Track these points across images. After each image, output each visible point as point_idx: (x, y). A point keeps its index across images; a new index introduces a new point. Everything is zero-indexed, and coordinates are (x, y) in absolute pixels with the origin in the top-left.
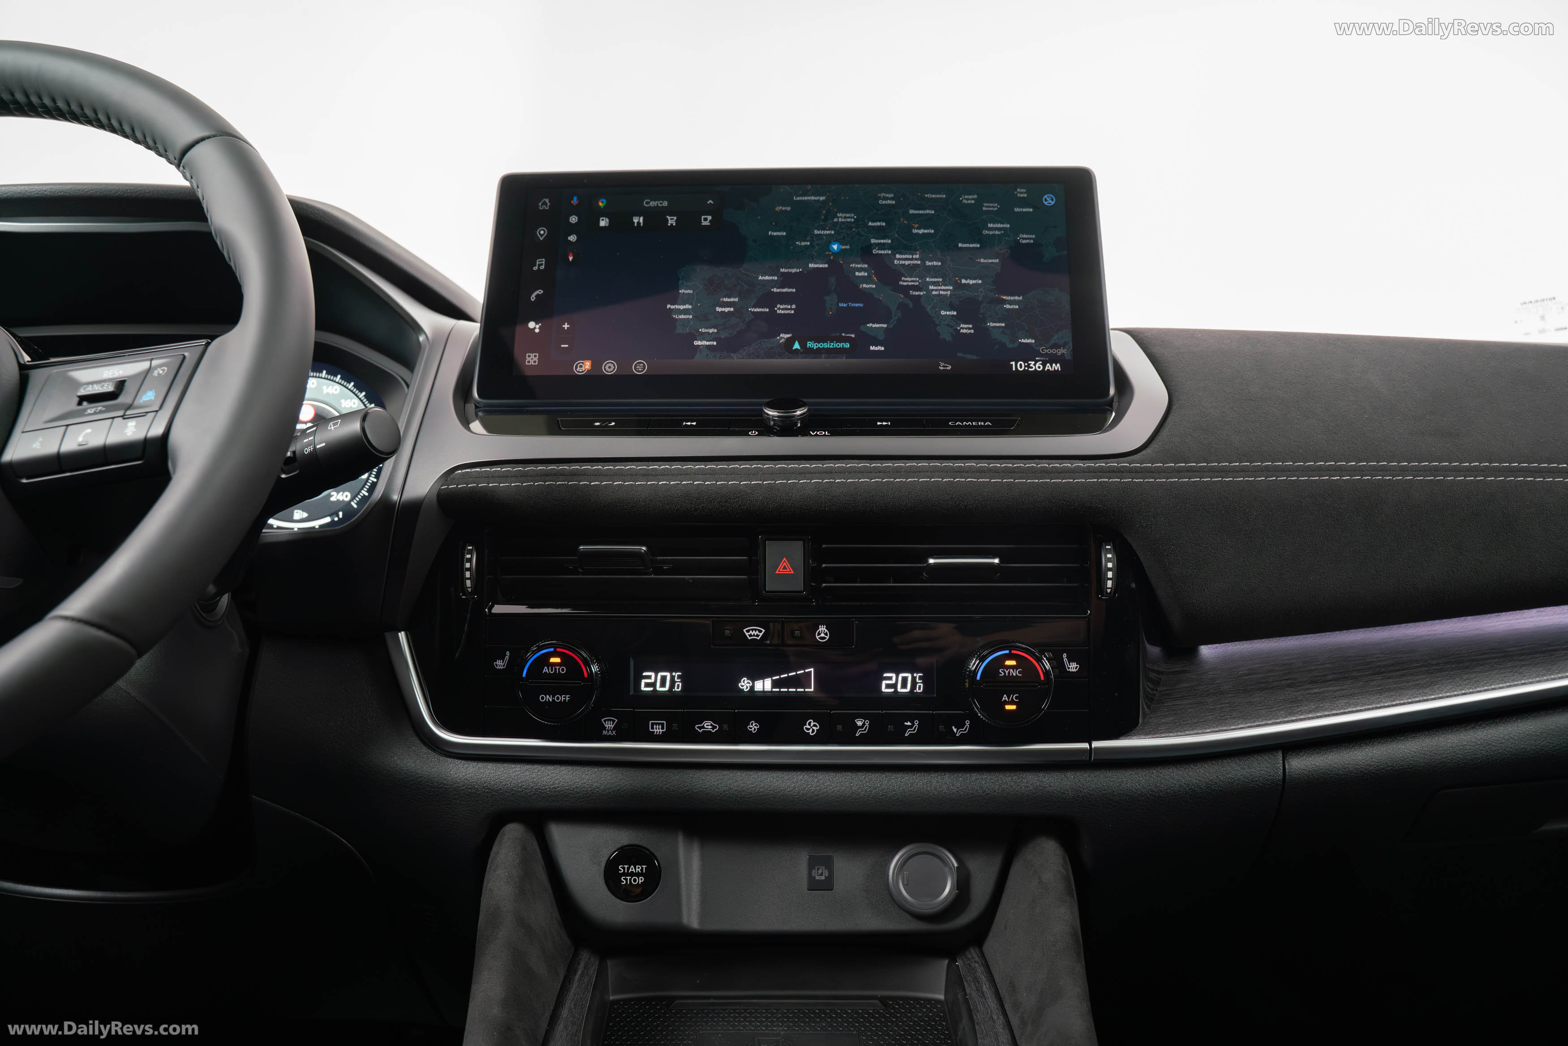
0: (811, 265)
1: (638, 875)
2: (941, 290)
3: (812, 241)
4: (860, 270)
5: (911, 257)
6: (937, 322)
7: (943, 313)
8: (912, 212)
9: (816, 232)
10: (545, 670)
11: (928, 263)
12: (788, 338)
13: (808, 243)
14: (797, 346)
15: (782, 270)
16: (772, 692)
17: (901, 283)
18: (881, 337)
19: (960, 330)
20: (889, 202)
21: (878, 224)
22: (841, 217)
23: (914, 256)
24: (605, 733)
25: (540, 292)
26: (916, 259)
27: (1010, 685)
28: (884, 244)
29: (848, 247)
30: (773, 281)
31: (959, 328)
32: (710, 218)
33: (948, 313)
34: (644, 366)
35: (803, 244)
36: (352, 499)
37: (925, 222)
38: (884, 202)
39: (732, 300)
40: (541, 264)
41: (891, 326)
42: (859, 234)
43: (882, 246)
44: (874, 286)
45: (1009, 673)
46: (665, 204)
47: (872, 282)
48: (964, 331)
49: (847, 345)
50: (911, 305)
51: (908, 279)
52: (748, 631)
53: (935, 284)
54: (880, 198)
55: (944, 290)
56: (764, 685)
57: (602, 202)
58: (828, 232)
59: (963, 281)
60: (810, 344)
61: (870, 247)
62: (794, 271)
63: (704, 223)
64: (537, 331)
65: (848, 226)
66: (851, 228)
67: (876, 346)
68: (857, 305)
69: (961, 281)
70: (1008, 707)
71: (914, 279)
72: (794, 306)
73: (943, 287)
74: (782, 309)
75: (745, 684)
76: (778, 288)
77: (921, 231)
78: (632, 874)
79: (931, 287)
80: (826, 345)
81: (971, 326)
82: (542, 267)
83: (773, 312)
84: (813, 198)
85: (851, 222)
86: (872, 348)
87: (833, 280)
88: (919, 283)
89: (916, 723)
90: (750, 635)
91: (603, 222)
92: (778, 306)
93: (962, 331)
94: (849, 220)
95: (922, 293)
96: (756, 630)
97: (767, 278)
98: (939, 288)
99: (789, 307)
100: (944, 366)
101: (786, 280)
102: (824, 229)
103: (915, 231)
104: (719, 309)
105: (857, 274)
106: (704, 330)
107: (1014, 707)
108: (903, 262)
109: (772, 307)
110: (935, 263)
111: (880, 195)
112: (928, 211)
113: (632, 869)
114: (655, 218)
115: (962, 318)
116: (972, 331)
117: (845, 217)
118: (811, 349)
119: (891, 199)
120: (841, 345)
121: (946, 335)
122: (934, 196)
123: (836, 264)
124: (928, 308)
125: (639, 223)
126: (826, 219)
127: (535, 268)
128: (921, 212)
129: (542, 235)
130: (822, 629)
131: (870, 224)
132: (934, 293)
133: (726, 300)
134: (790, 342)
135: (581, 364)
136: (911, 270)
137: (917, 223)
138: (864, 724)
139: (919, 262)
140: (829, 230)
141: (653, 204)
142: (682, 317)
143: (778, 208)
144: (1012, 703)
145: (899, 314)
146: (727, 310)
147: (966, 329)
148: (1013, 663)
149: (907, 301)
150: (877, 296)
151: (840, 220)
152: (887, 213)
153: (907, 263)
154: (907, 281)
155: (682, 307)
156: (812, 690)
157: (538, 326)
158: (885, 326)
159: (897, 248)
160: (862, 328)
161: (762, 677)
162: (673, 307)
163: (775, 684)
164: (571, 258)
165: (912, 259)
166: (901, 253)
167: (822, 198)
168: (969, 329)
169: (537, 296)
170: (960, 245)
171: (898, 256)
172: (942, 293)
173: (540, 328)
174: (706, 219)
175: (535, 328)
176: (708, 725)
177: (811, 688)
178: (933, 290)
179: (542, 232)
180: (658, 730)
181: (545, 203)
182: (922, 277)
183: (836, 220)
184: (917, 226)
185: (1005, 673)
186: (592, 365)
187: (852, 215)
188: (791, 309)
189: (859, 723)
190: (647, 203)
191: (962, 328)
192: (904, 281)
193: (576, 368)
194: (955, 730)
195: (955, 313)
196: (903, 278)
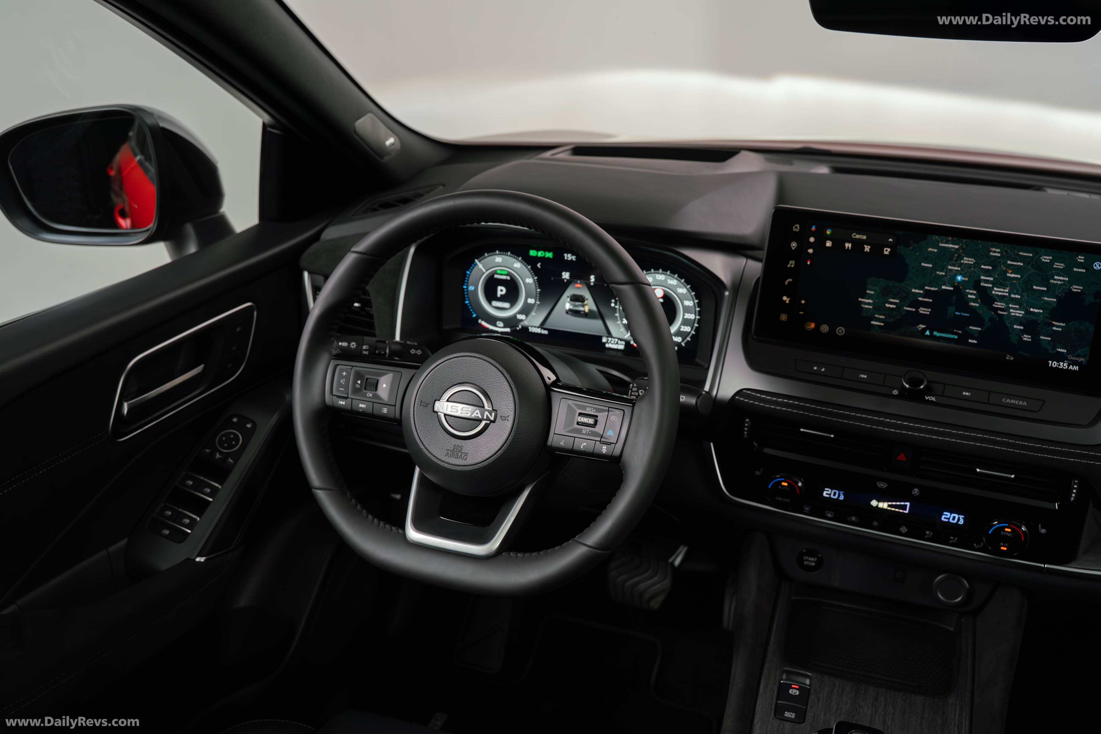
0: (944, 287)
1: (812, 562)
2: (1017, 313)
3: (946, 273)
4: (971, 294)
5: (1003, 290)
6: (1011, 331)
7: (1015, 327)
8: (1009, 262)
9: (950, 267)
10: (780, 487)
11: (1013, 296)
12: (923, 328)
13: (944, 274)
14: (928, 333)
15: (926, 288)
16: (887, 510)
17: (994, 305)
18: (977, 335)
19: (1023, 338)
20: (997, 254)
21: (987, 267)
22: (966, 260)
23: (1005, 290)
24: (804, 511)
25: (790, 280)
26: (1006, 292)
27: (1005, 539)
28: (988, 280)
29: (967, 279)
30: (920, 293)
31: (1022, 337)
32: (889, 250)
33: (1018, 327)
34: (843, 331)
35: (941, 273)
36: (682, 341)
37: (1016, 270)
38: (993, 254)
39: (895, 301)
40: (792, 264)
41: (983, 330)
42: (974, 272)
43: (987, 282)
44: (978, 305)
45: (1006, 534)
46: (865, 237)
47: (977, 303)
48: (1025, 339)
49: (956, 337)
50: (997, 319)
51: (999, 304)
52: (879, 484)
53: (1013, 308)
54: (991, 251)
55: (1019, 313)
56: (884, 505)
57: (829, 231)
58: (956, 268)
59: (1032, 310)
60: (935, 333)
61: (980, 281)
62: (933, 289)
63: (886, 253)
64: (787, 302)
65: (969, 266)
66: (970, 268)
67: (973, 340)
68: (966, 315)
69: (1030, 309)
70: (1002, 548)
71: (1002, 304)
72: (929, 310)
73: (1018, 312)
74: (922, 311)
75: (874, 503)
76: (923, 298)
77: (1012, 276)
78: (809, 561)
79: (1011, 310)
80: (944, 335)
81: (1030, 337)
82: (793, 266)
83: (917, 311)
84: (951, 246)
85: (971, 264)
86: (970, 341)
87: (954, 298)
88: (1005, 307)
89: (956, 539)
90: (880, 486)
91: (829, 244)
92: (921, 308)
93: (1024, 339)
94: (970, 263)
95: (1005, 313)
96: (882, 484)
97: (917, 291)
98: (1016, 311)
99: (927, 310)
100: (1009, 357)
101: (927, 294)
102: (954, 266)
103: (1008, 275)
104: (887, 305)
105: (969, 296)
106: (877, 316)
107: (1005, 549)
108: (998, 293)
109: (917, 309)
110: (1017, 296)
111: (992, 249)
112: (1019, 264)
113: (810, 559)
114: (858, 244)
115: (1025, 332)
116: (1030, 340)
117: (968, 261)
118: (935, 336)
119: (999, 253)
120: (952, 336)
121: (1014, 339)
122: (1025, 254)
123: (959, 289)
124: (1007, 322)
125: (848, 247)
126: (956, 261)
127: (789, 266)
128: (1015, 263)
129: (794, 247)
130: (916, 490)
131: (982, 267)
132: (1013, 314)
133: (892, 300)
134: (924, 330)
135: (809, 325)
136: (1002, 298)
137: (1011, 270)
138: (929, 534)
139: (1007, 294)
140: (957, 267)
141: (858, 236)
142: (866, 306)
143: (930, 249)
144: (1005, 547)
145: (989, 324)
146: (892, 306)
147: (1027, 338)
148: (1009, 530)
149: (995, 316)
150: (978, 311)
151: (965, 262)
152: (994, 262)
153: (1000, 294)
154: (998, 305)
155: (867, 301)
156: (907, 512)
157: (788, 299)
158: (980, 329)
159: (995, 284)
160: (966, 328)
161: (884, 501)
162: (862, 300)
163: (889, 506)
164: (809, 263)
165: (1003, 292)
166: (997, 287)
167: (956, 247)
168: (1029, 338)
169: (789, 282)
170: (1034, 287)
171: (995, 289)
172: (1017, 315)
173: (789, 301)
174: (887, 250)
175: (786, 300)
176: (853, 518)
177: (906, 510)
178: (1012, 312)
179: (794, 245)
180: (829, 515)
181: (796, 227)
182: (1007, 304)
183: (962, 261)
184: (1010, 271)
185: (1004, 534)
186: (816, 326)
187: (973, 260)
188: (928, 311)
189: (928, 533)
190: (855, 236)
191: (1025, 337)
192: (996, 304)
193: (807, 326)
194: (975, 545)
195: (1022, 328)
196: (996, 303)
